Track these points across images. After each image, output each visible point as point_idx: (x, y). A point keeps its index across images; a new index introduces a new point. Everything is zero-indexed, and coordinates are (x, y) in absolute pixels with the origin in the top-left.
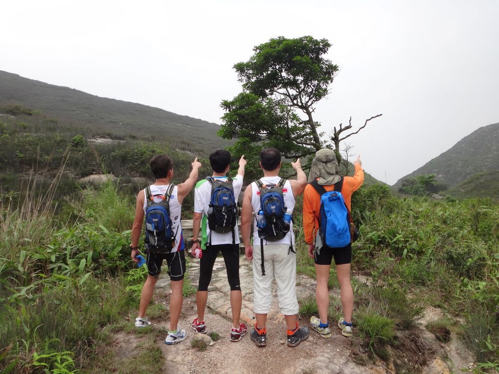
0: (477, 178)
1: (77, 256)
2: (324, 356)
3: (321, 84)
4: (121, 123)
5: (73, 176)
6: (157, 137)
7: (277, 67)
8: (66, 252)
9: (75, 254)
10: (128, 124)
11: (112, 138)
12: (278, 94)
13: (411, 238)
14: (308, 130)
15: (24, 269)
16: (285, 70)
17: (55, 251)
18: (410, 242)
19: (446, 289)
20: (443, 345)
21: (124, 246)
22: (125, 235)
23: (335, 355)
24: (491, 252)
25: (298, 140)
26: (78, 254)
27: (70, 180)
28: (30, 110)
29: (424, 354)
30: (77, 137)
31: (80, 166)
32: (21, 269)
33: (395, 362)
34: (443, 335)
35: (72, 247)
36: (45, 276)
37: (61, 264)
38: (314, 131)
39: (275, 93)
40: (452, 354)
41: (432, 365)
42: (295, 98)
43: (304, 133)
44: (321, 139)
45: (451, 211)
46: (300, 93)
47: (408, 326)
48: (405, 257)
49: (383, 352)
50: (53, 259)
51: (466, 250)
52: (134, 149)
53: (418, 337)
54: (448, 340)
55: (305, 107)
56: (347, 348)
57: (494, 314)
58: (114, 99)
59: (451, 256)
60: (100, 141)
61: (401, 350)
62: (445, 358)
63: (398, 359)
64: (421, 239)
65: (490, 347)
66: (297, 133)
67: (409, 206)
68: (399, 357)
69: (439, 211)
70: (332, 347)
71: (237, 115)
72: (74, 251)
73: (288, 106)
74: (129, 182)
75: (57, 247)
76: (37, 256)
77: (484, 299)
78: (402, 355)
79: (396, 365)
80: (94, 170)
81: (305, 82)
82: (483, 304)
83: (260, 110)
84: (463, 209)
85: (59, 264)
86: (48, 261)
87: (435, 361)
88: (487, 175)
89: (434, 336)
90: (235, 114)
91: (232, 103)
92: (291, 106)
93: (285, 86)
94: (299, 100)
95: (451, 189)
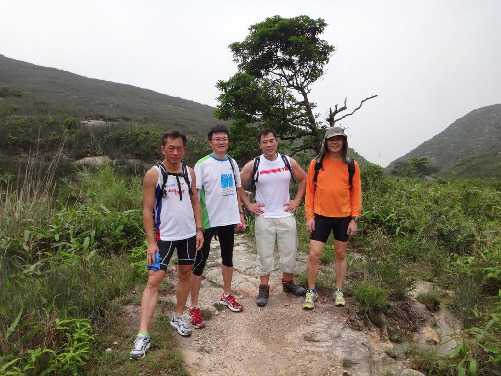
0: (468, 161)
1: (80, 235)
2: (322, 323)
3: (317, 65)
4: (111, 105)
5: (67, 158)
6: (150, 119)
7: (273, 47)
8: (69, 231)
9: (78, 233)
10: (118, 106)
11: (104, 120)
12: (274, 75)
13: (404, 217)
14: (303, 111)
15: (30, 247)
16: (281, 50)
17: (57, 231)
18: (403, 221)
19: (436, 264)
20: (433, 314)
21: (125, 225)
22: (126, 215)
23: (333, 321)
24: (480, 229)
25: (294, 121)
26: (81, 233)
27: (64, 162)
28: (19, 92)
29: (415, 322)
30: (70, 119)
31: (74, 148)
32: (26, 248)
33: (388, 329)
34: (433, 305)
35: (75, 227)
36: (51, 255)
37: (64, 243)
38: (309, 113)
39: (270, 73)
40: (441, 322)
41: (423, 332)
42: (291, 78)
43: (299, 115)
44: (317, 120)
45: (442, 191)
46: (295, 73)
47: (400, 296)
48: (397, 234)
49: (378, 319)
50: (57, 238)
51: (456, 227)
52: (127, 132)
53: (409, 307)
54: (438, 311)
55: (300, 88)
56: (344, 316)
57: (481, 285)
58: (104, 81)
59: (442, 233)
60: (93, 122)
61: (393, 318)
62: (435, 326)
63: (391, 326)
64: (413, 218)
65: (476, 315)
66: (292, 114)
67: (402, 187)
68: (392, 324)
69: (431, 192)
70: (330, 315)
71: (233, 95)
72: (76, 230)
73: (285, 86)
74: (124, 164)
75: (59, 226)
76: (40, 236)
77: (471, 272)
78: (395, 323)
79: (389, 331)
80: (88, 153)
81: (301, 62)
82: (471, 277)
83: (256, 91)
84: (454, 190)
85: (63, 243)
86: (52, 240)
87: (425, 329)
88: (479, 157)
89: (424, 306)
90: (231, 95)
91: (228, 84)
92: (287, 87)
93: (281, 66)
94: (295, 81)
95: (443, 171)
